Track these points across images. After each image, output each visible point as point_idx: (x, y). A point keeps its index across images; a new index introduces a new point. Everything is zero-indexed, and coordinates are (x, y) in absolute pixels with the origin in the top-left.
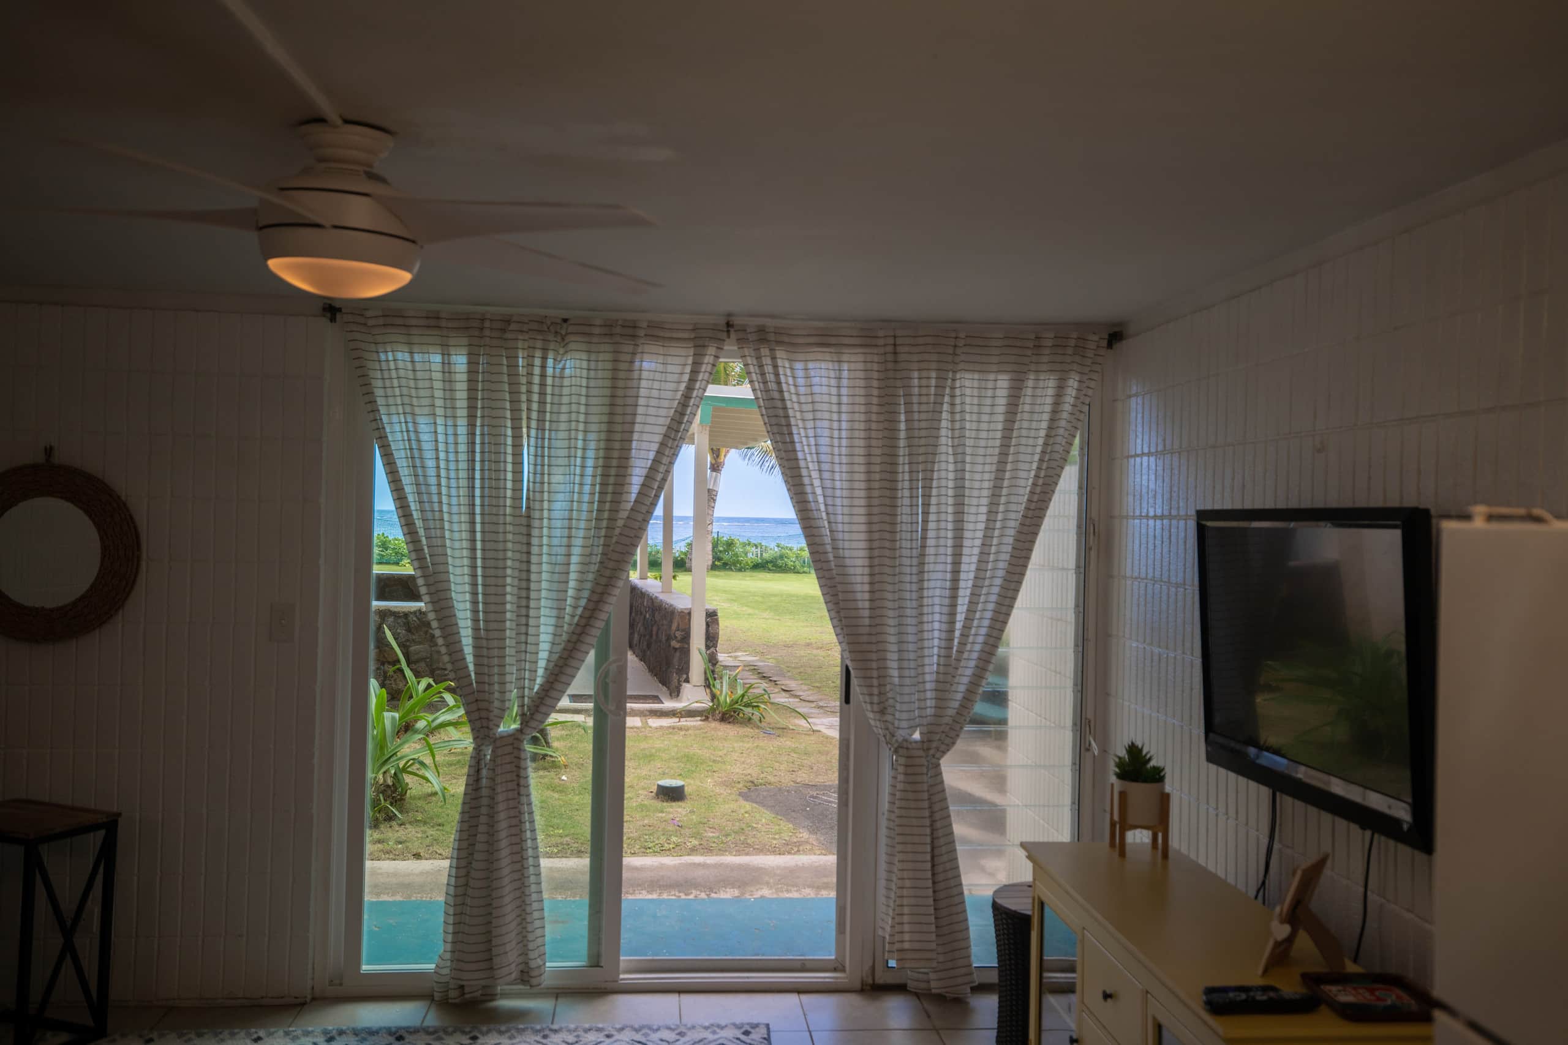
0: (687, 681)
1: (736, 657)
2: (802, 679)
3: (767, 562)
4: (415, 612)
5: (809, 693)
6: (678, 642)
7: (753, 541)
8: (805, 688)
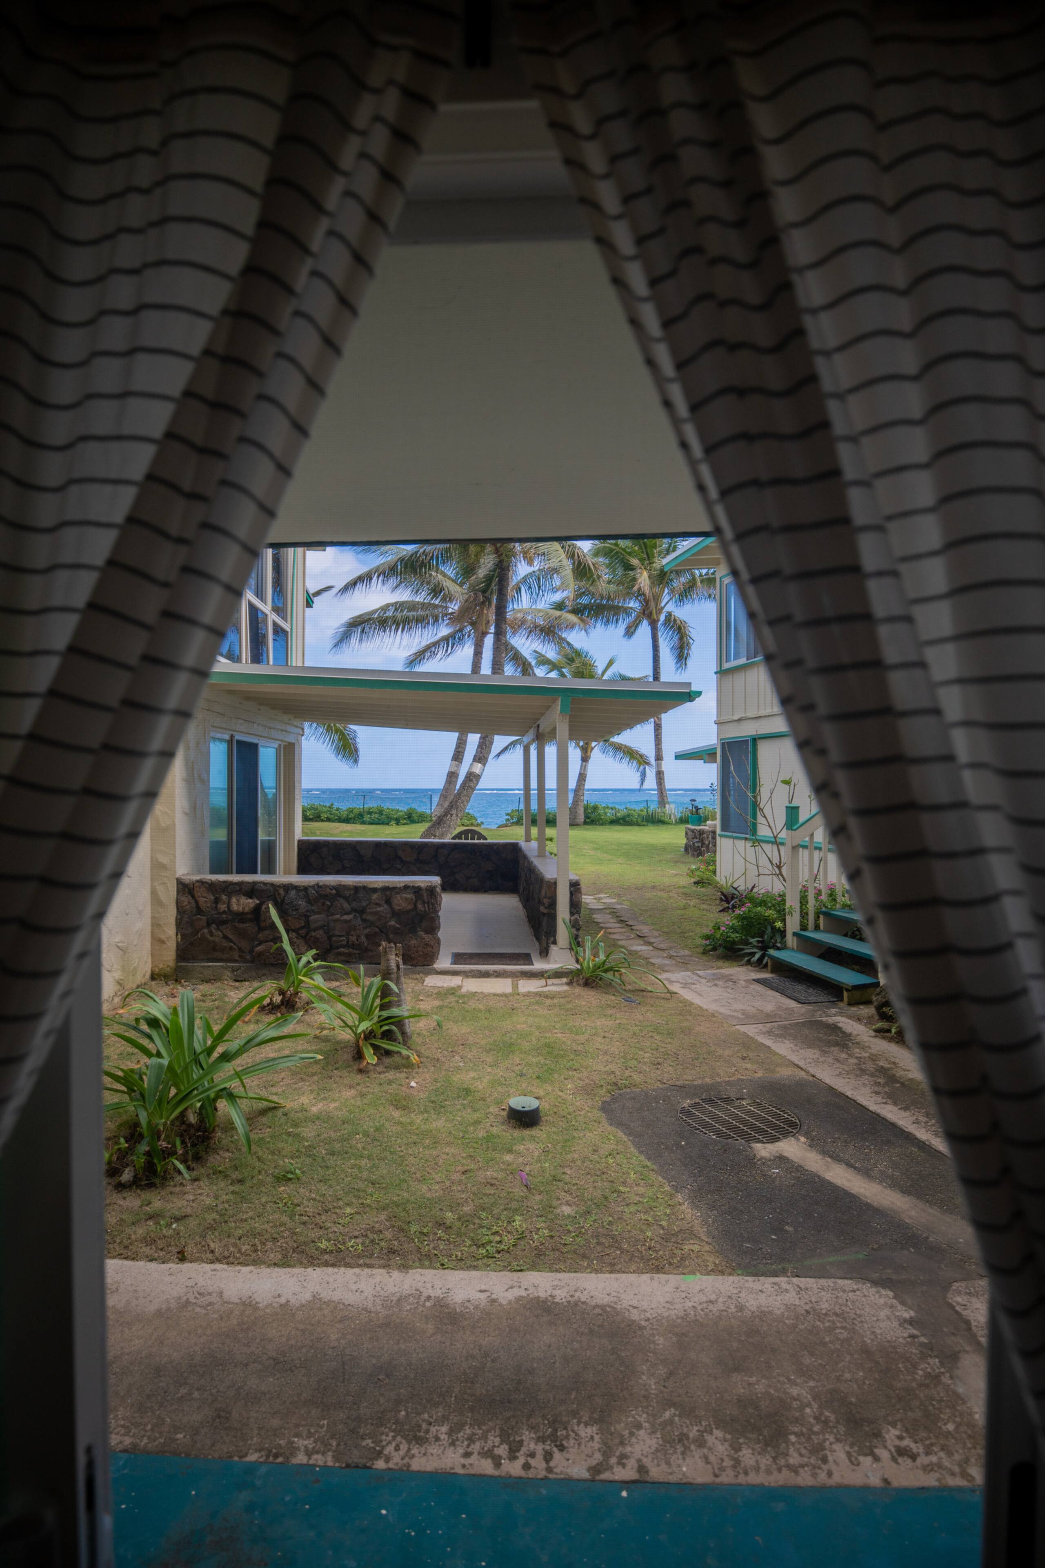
0: (555, 943)
1: (599, 899)
2: (652, 924)
3: (619, 819)
4: (313, 887)
5: (661, 939)
6: (546, 908)
7: (610, 806)
8: (656, 934)
